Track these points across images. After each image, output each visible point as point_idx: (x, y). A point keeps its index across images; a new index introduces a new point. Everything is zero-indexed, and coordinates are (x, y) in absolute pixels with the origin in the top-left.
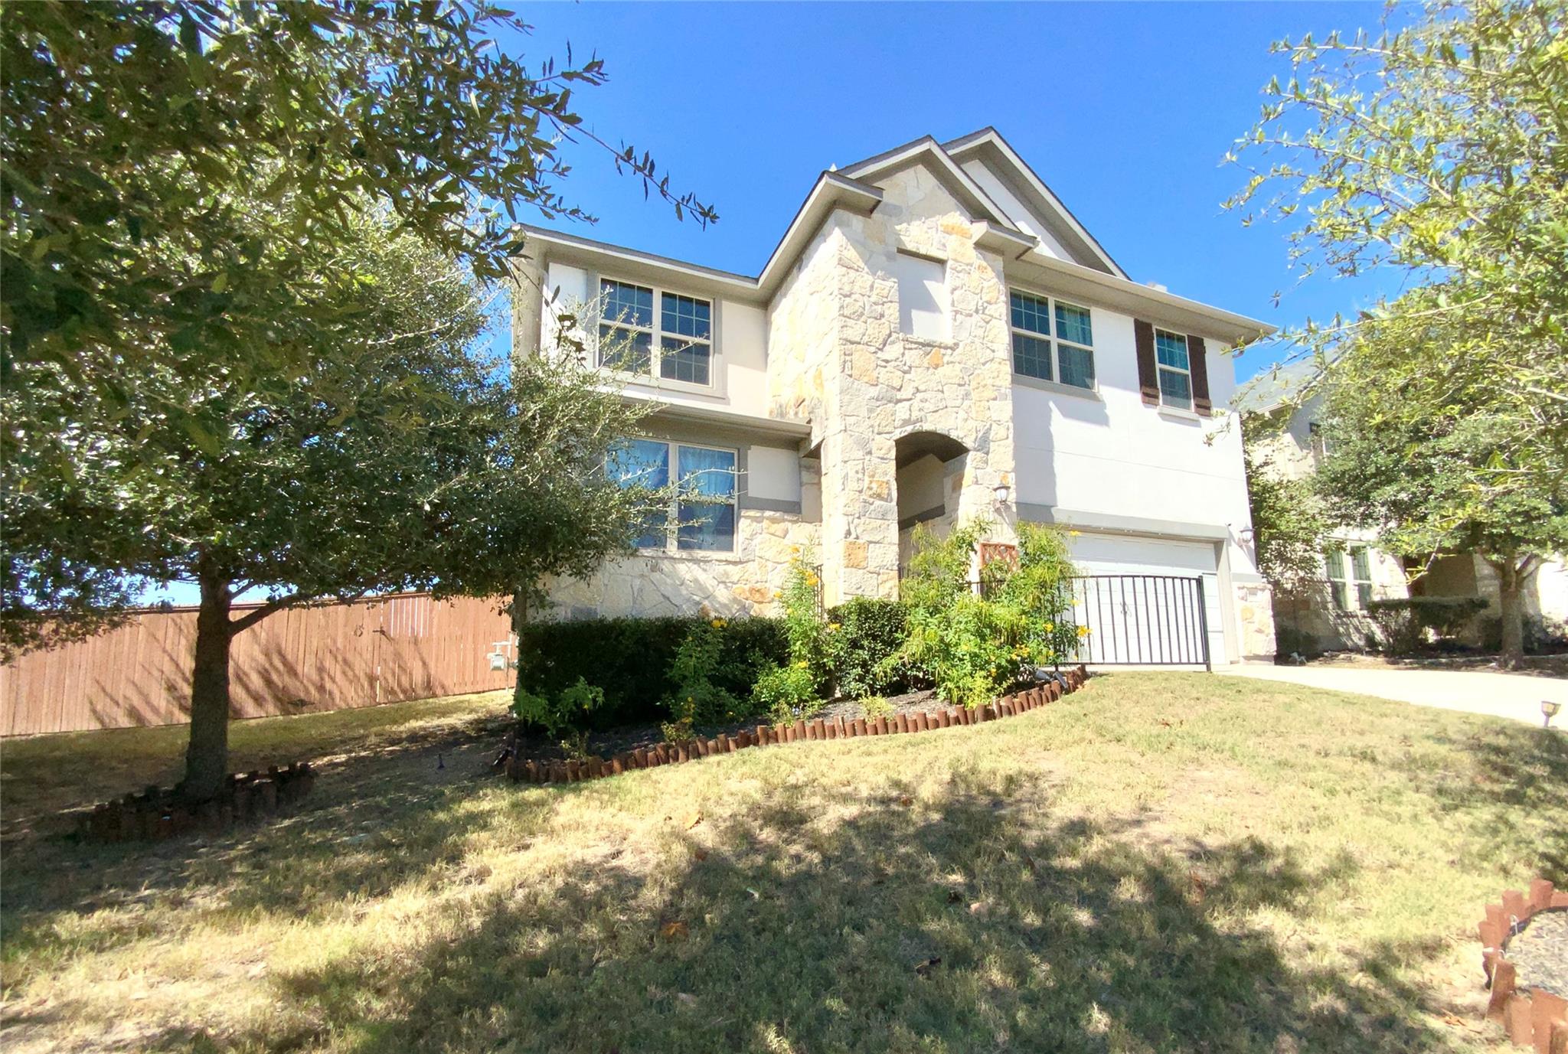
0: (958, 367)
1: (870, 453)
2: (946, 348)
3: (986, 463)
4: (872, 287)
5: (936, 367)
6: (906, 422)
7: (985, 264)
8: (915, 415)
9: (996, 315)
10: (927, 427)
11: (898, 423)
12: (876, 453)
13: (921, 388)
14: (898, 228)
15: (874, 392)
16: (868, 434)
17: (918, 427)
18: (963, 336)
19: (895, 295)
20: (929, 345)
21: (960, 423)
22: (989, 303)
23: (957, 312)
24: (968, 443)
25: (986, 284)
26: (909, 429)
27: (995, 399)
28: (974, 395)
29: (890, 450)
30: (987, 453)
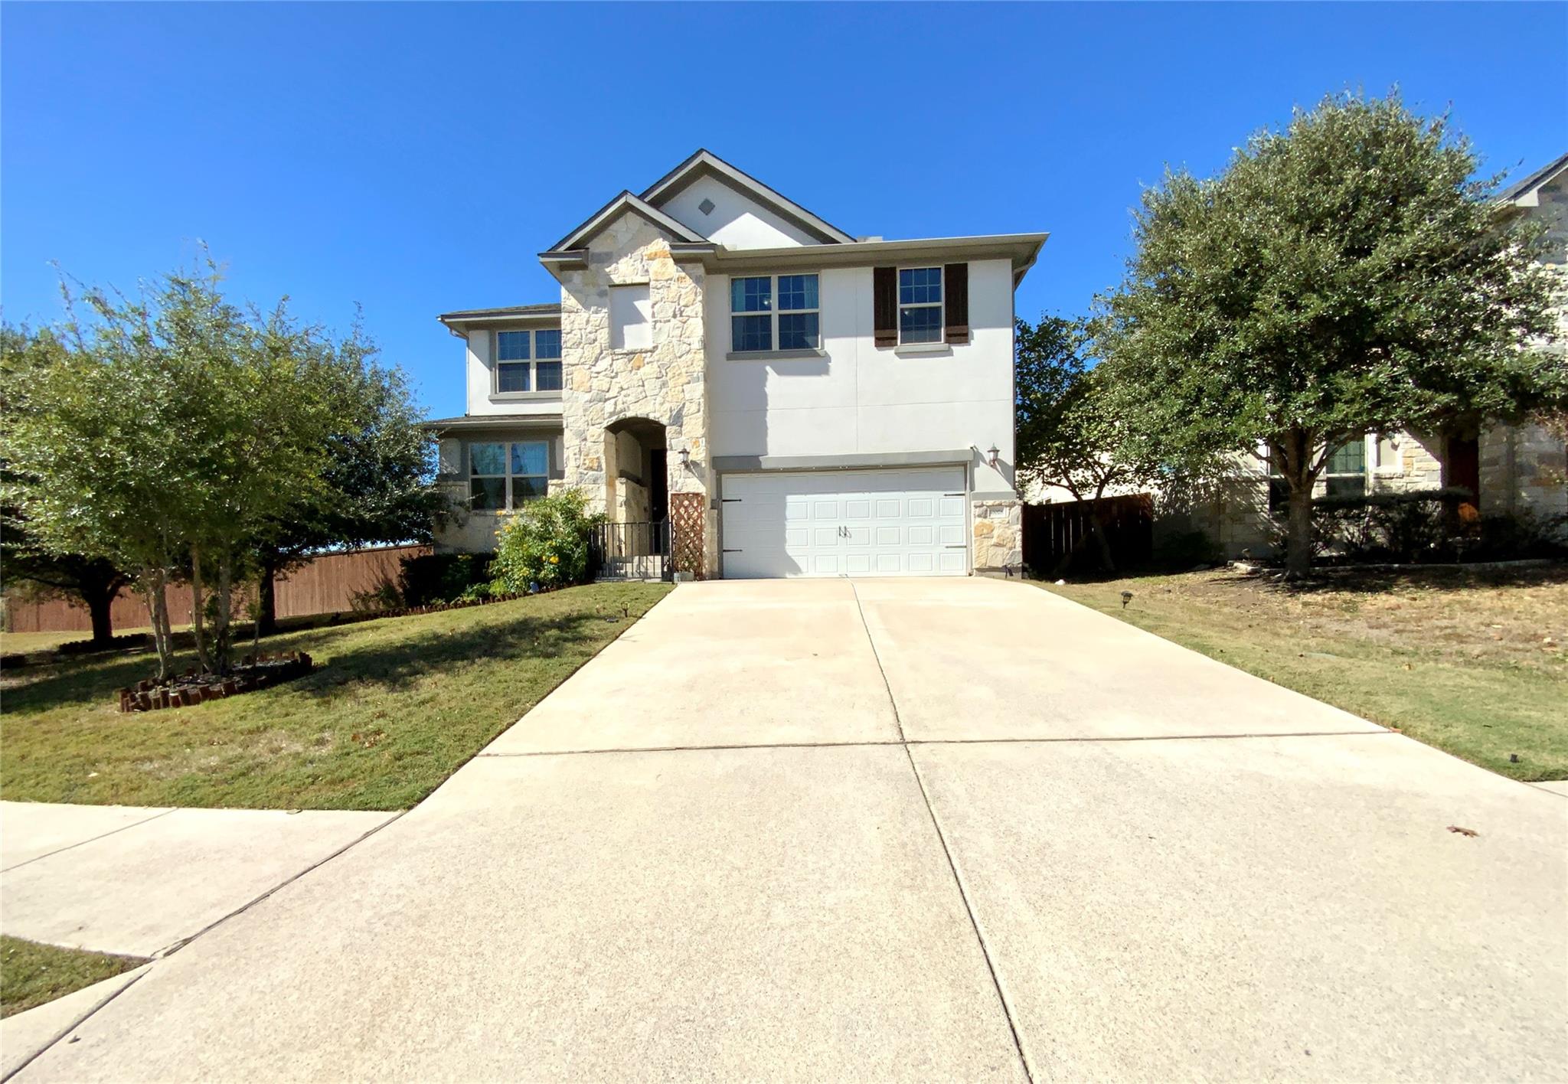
0: (655, 365)
1: (585, 439)
2: (646, 352)
3: (680, 433)
4: (588, 322)
5: (639, 368)
6: (612, 414)
7: (683, 274)
8: (620, 407)
9: (693, 314)
10: (630, 414)
11: (606, 416)
12: (590, 439)
13: (625, 387)
14: (607, 270)
15: (588, 397)
16: (584, 427)
17: (622, 416)
18: (663, 339)
19: (605, 322)
20: (631, 353)
21: (657, 406)
22: (686, 306)
23: (656, 322)
24: (664, 421)
25: (683, 291)
26: (614, 419)
27: (689, 383)
28: (671, 384)
29: (600, 435)
30: (681, 426)
